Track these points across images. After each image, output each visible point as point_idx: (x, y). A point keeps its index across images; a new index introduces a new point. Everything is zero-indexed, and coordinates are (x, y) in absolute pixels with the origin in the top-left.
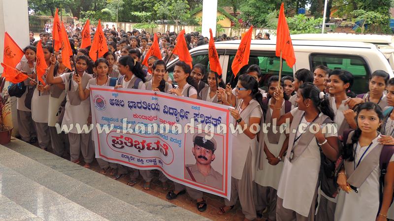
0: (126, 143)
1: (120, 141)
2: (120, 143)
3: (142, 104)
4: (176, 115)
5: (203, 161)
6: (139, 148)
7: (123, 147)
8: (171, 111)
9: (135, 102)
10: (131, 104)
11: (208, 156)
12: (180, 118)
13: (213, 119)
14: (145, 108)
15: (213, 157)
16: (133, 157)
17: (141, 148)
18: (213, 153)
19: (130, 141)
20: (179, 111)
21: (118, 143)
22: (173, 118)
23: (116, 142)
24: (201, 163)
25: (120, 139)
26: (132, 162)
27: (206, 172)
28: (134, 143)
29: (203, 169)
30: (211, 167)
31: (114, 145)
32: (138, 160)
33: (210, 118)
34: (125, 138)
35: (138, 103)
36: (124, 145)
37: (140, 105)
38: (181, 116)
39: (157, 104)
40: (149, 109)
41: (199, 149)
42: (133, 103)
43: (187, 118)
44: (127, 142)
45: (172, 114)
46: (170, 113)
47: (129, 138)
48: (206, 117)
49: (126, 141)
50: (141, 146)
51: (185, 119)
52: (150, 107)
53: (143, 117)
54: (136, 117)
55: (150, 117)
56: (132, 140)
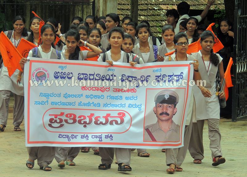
0: (66, 121)
1: (59, 119)
2: (58, 121)
3: (95, 76)
5: (164, 118)
6: (85, 122)
7: (62, 126)
8: (130, 79)
9: (87, 74)
10: (82, 76)
11: (169, 111)
13: (175, 76)
15: (175, 111)
16: (75, 134)
17: (88, 122)
18: (175, 107)
19: (72, 117)
21: (56, 121)
23: (53, 121)
24: (162, 121)
25: (59, 117)
26: (72, 141)
27: (167, 128)
28: (77, 119)
29: (165, 126)
30: (172, 122)
31: (50, 125)
32: (82, 137)
33: (173, 76)
34: (67, 116)
35: (90, 75)
36: (64, 123)
37: (92, 77)
40: (103, 80)
41: (161, 106)
42: (84, 76)
43: (147, 81)
44: (68, 119)
47: (71, 115)
48: (169, 76)
49: (66, 118)
50: (87, 120)
52: (105, 78)
53: (93, 89)
54: (85, 89)
55: (102, 88)
56: (75, 116)
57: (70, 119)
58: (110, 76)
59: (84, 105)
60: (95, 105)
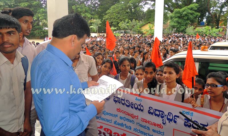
0: (104, 134)
4: (162, 117)
8: (157, 113)
10: (116, 99)
12: (167, 121)
14: (128, 106)
19: (109, 132)
20: (166, 113)
22: (158, 120)
25: (99, 129)
28: (113, 135)
34: (105, 129)
36: (102, 134)
37: (123, 102)
38: (168, 119)
39: (139, 105)
40: (132, 108)
42: (118, 99)
43: (175, 122)
44: (106, 132)
45: (158, 116)
46: (156, 115)
47: (108, 130)
49: (104, 132)
51: (172, 123)
52: (133, 106)
53: (126, 113)
54: (119, 111)
55: (132, 115)
56: (111, 131)
57: (107, 133)
58: (138, 105)
59: (119, 124)
60: (127, 127)
